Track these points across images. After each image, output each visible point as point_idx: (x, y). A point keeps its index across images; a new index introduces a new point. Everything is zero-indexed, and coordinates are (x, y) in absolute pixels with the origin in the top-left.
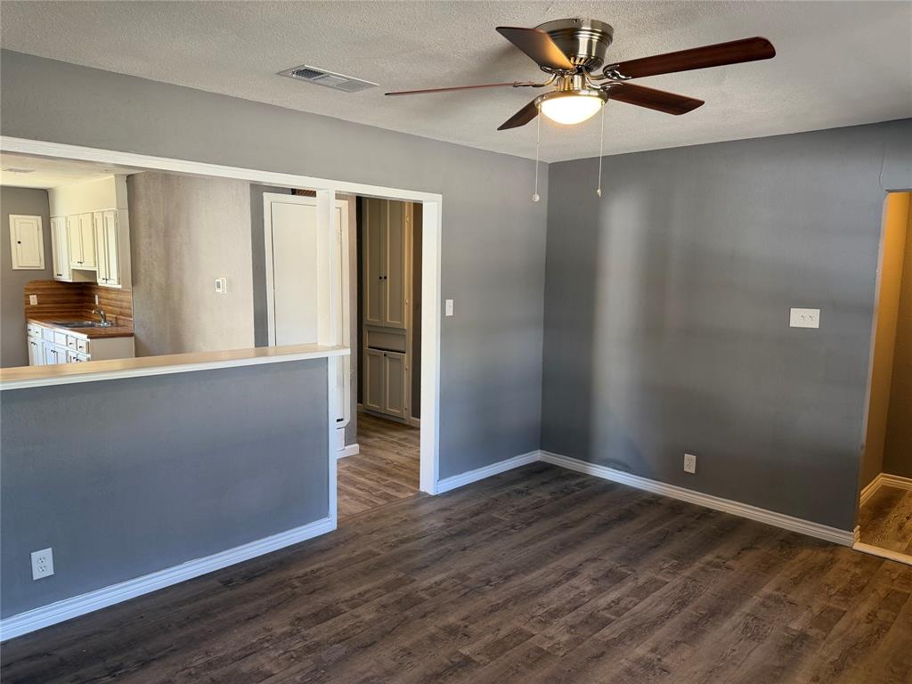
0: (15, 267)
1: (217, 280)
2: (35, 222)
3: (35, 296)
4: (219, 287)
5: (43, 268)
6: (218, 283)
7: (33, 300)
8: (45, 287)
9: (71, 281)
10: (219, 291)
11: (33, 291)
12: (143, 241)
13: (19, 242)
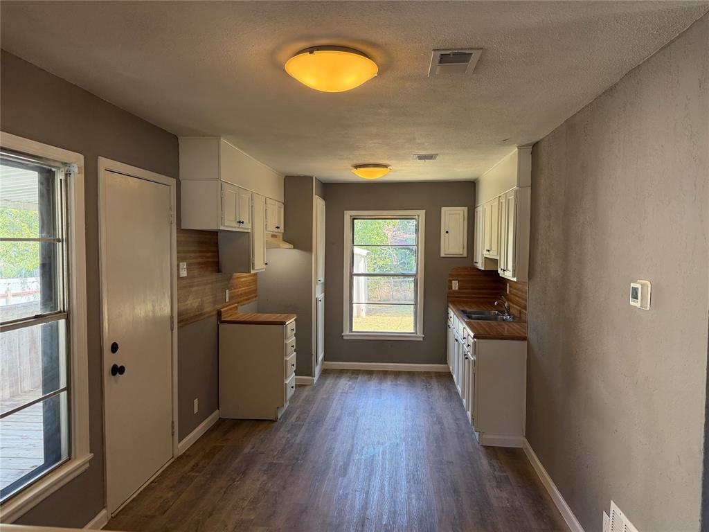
0: (442, 255)
1: (633, 285)
2: (462, 213)
3: (457, 282)
4: (635, 297)
5: (465, 255)
6: (635, 291)
7: (455, 285)
8: (466, 273)
9: (483, 269)
10: (636, 304)
11: (455, 277)
12: (542, 223)
13: (447, 232)
